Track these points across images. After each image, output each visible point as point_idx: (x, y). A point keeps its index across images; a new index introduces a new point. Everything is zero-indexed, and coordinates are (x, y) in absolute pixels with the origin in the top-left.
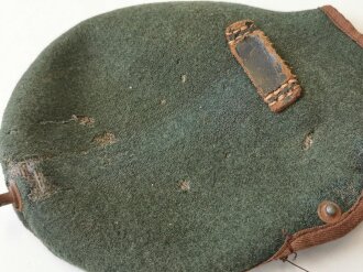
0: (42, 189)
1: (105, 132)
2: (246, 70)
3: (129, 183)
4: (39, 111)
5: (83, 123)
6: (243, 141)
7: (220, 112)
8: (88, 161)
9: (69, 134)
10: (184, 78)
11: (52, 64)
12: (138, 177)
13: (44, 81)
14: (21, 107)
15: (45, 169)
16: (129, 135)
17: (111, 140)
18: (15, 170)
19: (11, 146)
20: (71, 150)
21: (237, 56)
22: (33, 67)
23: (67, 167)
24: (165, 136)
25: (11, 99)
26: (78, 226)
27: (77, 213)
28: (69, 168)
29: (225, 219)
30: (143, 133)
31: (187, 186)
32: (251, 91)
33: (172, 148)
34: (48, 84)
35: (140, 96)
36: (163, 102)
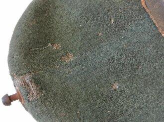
0: (35, 93)
1: (67, 53)
2: (151, 16)
3: (83, 85)
4: (30, 43)
5: (55, 48)
6: (148, 58)
7: (134, 41)
8: (59, 72)
9: (47, 56)
10: (113, 21)
11: (35, 13)
12: (88, 81)
13: (31, 24)
14: (19, 41)
15: (35, 80)
16: (81, 54)
17: (71, 58)
18: (18, 81)
19: (15, 65)
20: (49, 66)
21: (145, 7)
22: (24, 15)
23: (48, 77)
24: (102, 55)
25: (13, 35)
26: (56, 115)
27: (55, 108)
28: (49, 77)
29: (140, 108)
30: (89, 53)
31: (116, 86)
32: (154, 29)
33: (107, 63)
34: (33, 25)
35: (86, 30)
36: (100, 34)
